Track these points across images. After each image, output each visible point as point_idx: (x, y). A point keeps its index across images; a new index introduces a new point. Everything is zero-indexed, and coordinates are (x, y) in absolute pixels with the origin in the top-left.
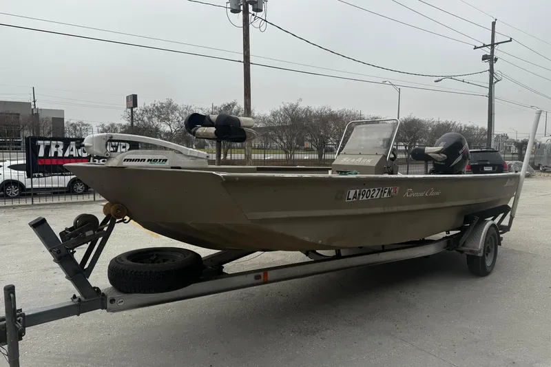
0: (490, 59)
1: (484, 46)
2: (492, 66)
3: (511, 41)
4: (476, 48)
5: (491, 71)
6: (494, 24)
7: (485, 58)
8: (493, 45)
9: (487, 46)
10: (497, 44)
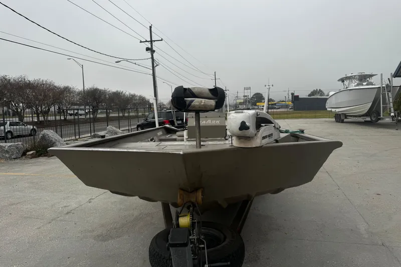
0: (150, 50)
1: (146, 41)
2: (152, 55)
3: (162, 40)
4: (141, 42)
5: (152, 58)
6: (151, 27)
7: (148, 49)
8: (151, 41)
9: (148, 41)
10: (154, 41)
